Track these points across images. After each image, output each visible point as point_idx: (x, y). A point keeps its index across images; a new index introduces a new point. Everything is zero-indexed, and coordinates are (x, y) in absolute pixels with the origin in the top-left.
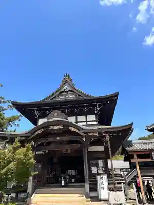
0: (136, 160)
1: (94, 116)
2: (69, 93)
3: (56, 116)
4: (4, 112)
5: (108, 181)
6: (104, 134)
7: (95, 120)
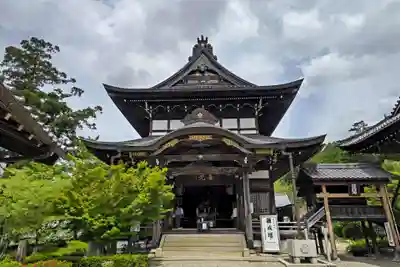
0: (325, 195)
1: (253, 120)
2: (206, 74)
3: (200, 119)
4: (64, 100)
5: (279, 225)
6: (284, 153)
7: (254, 126)
